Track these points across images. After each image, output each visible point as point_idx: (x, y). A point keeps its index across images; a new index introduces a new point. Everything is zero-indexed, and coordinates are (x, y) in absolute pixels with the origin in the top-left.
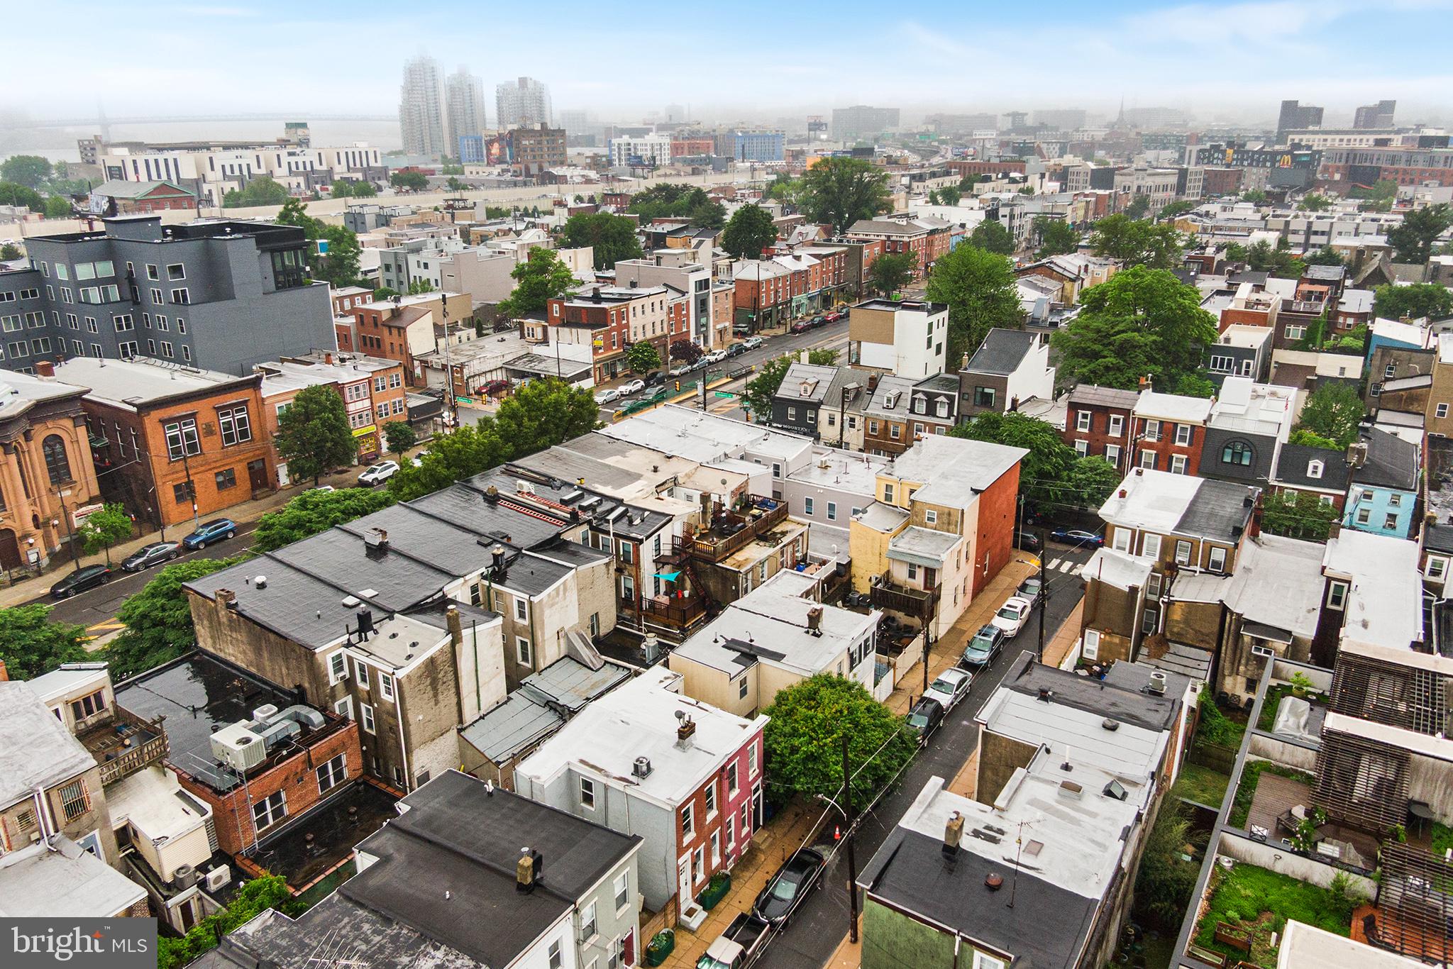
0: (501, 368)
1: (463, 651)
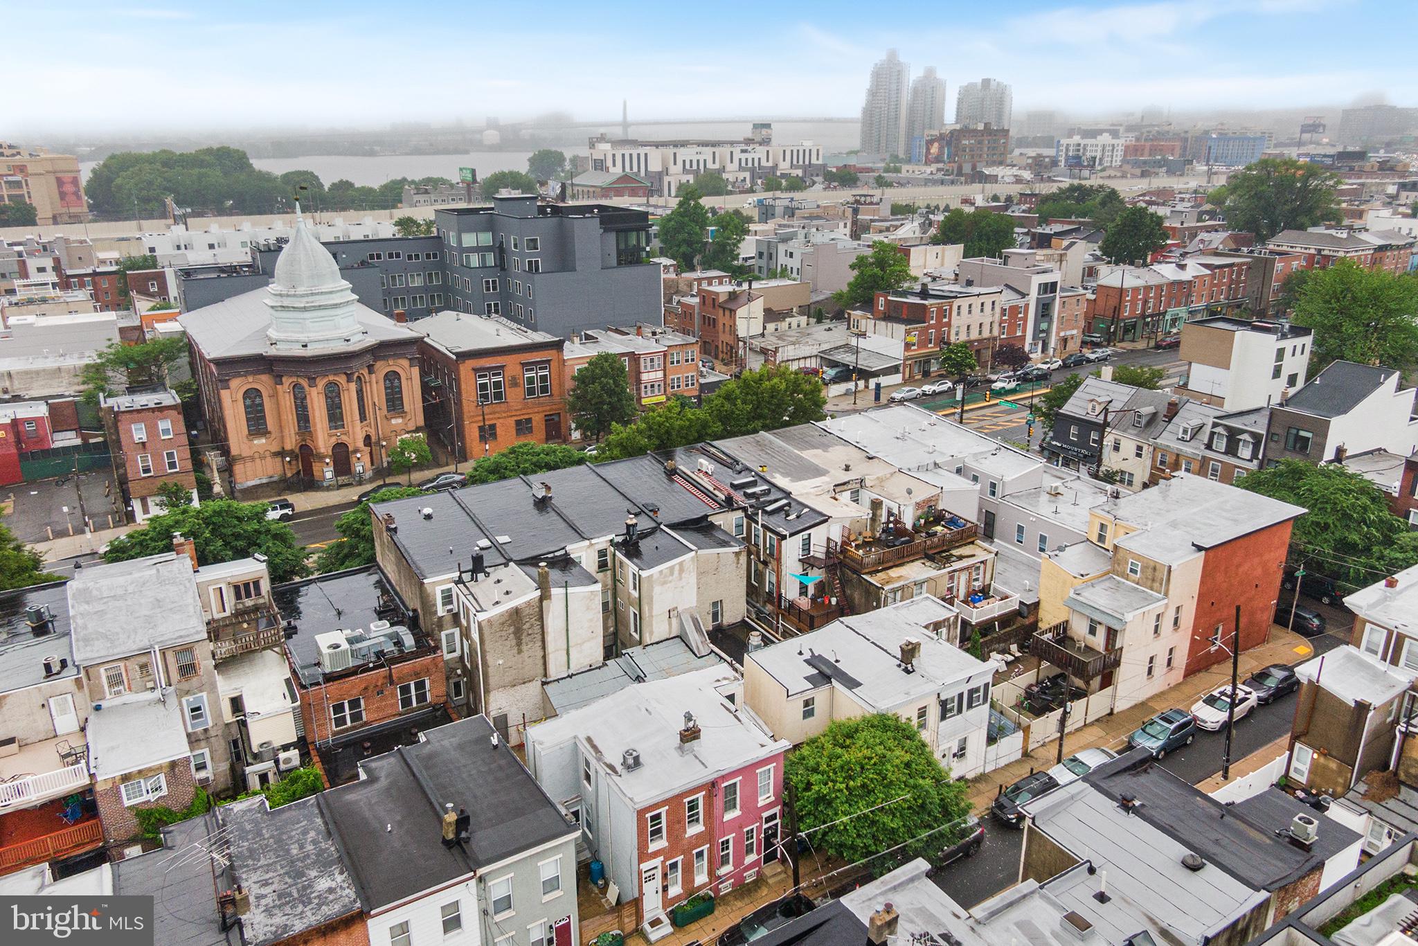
0: (816, 356)
1: (551, 608)
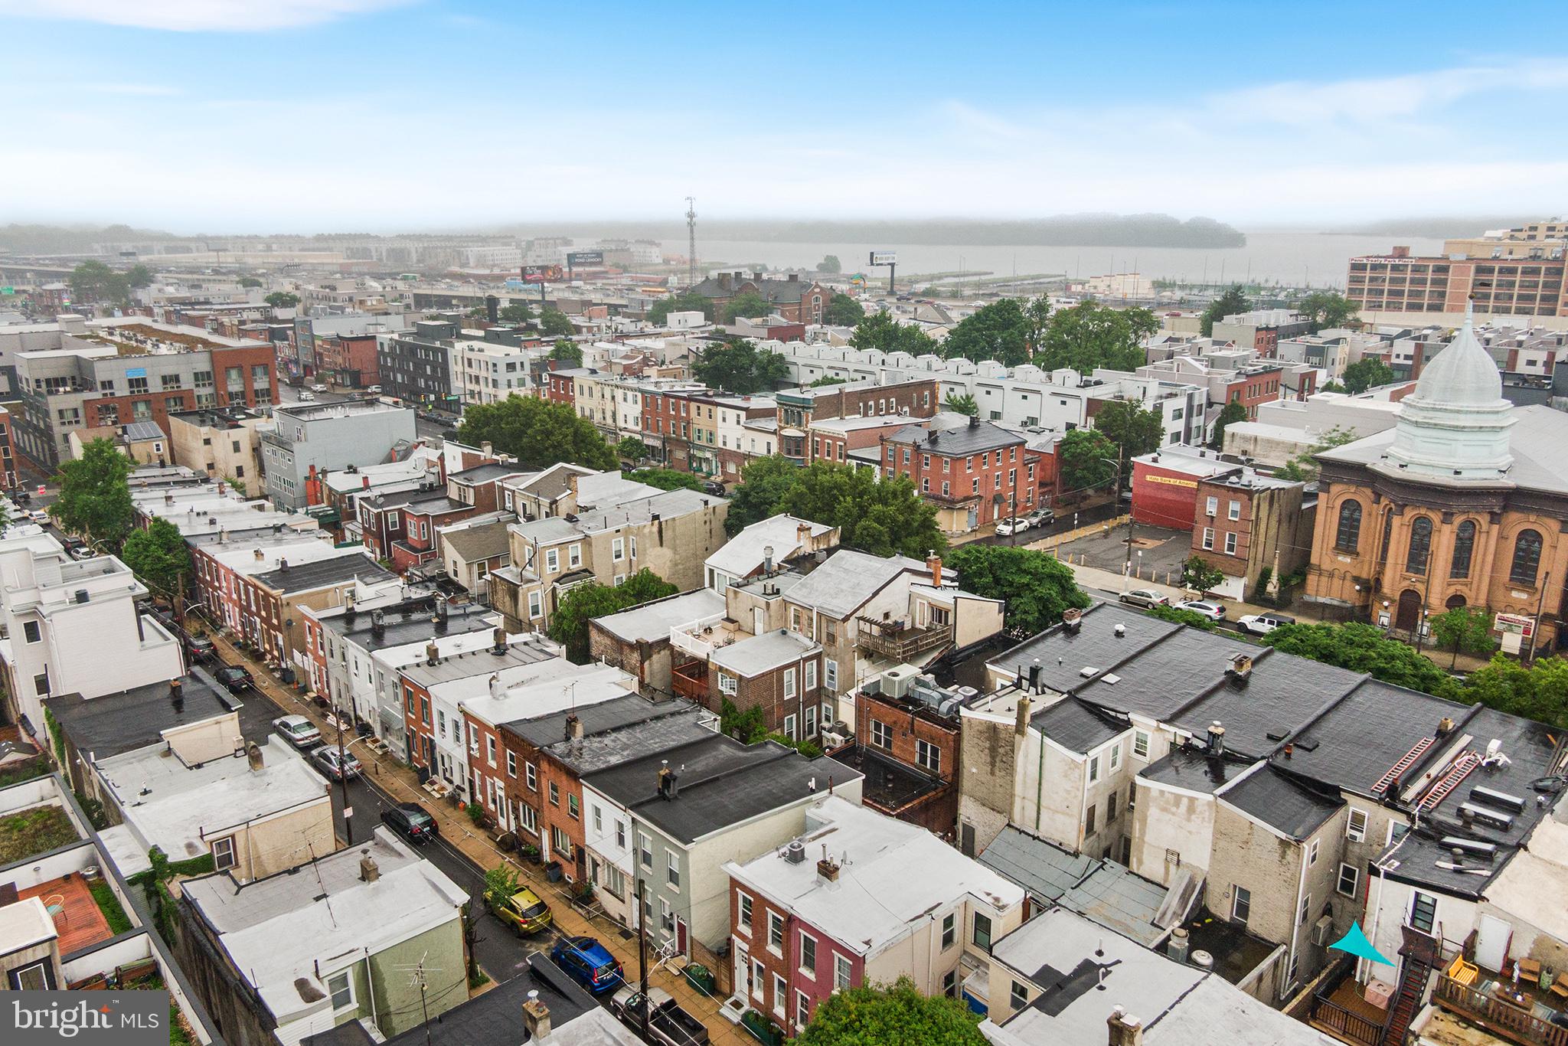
1: (1023, 747)
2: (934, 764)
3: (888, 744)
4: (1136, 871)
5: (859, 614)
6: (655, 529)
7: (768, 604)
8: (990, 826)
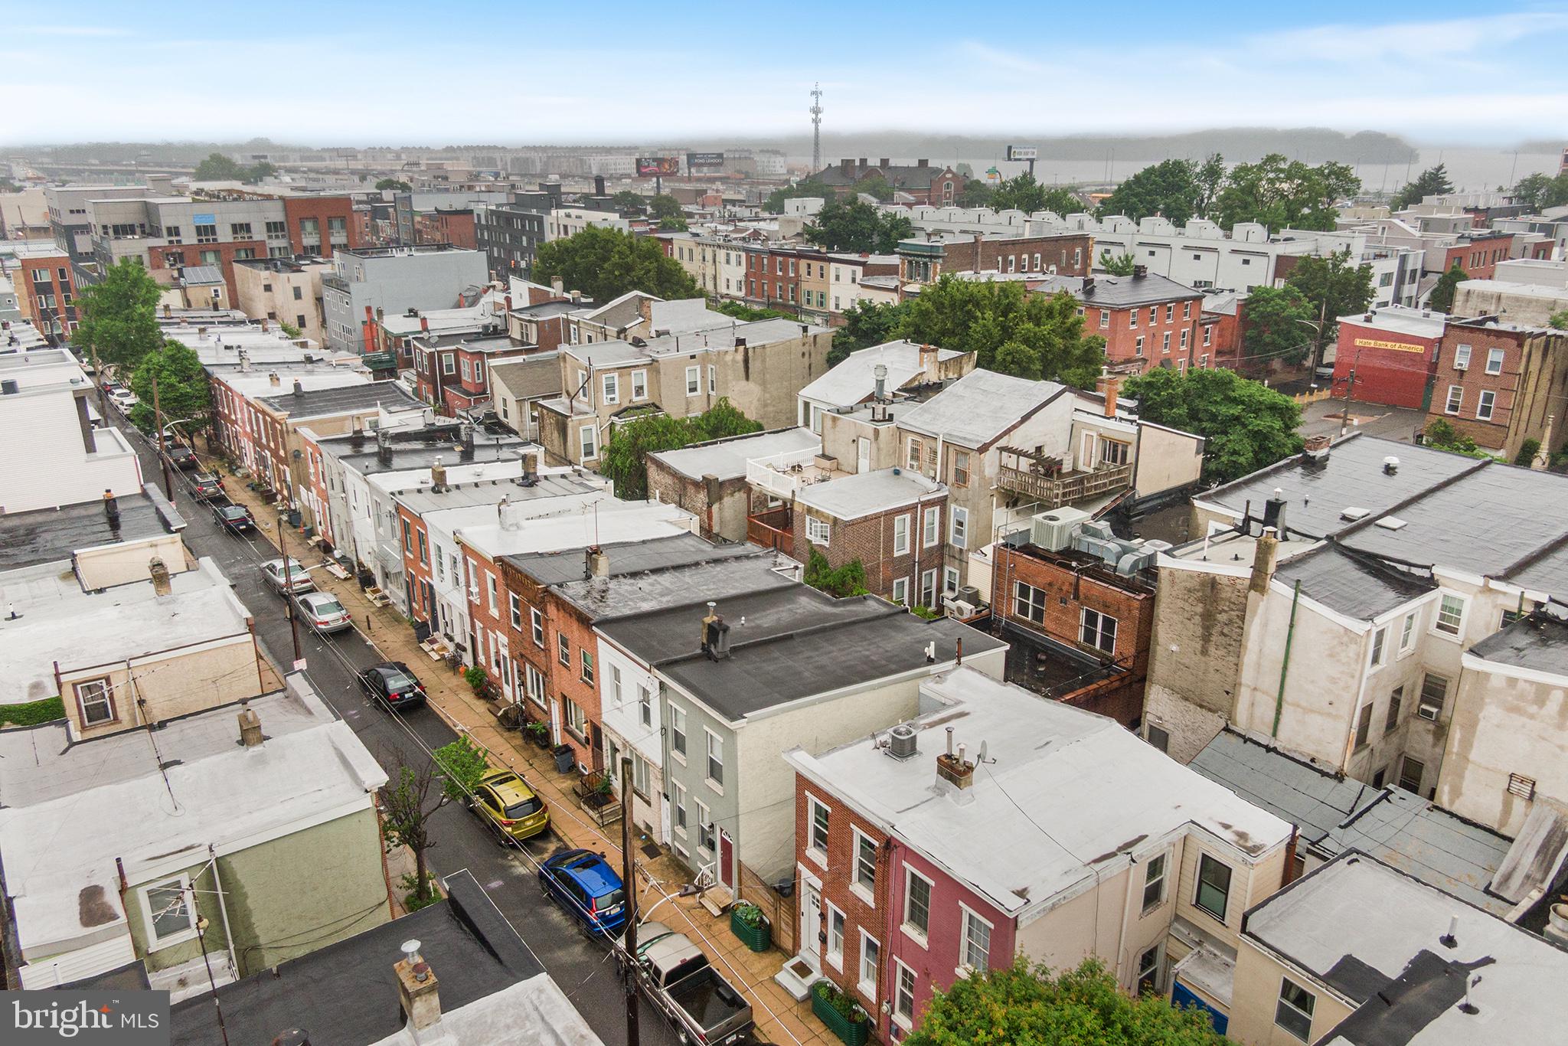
1: (1260, 611)
2: (1107, 643)
3: (1038, 615)
4: (1446, 807)
5: (1002, 443)
6: (740, 357)
7: (877, 432)
8: (1194, 731)
